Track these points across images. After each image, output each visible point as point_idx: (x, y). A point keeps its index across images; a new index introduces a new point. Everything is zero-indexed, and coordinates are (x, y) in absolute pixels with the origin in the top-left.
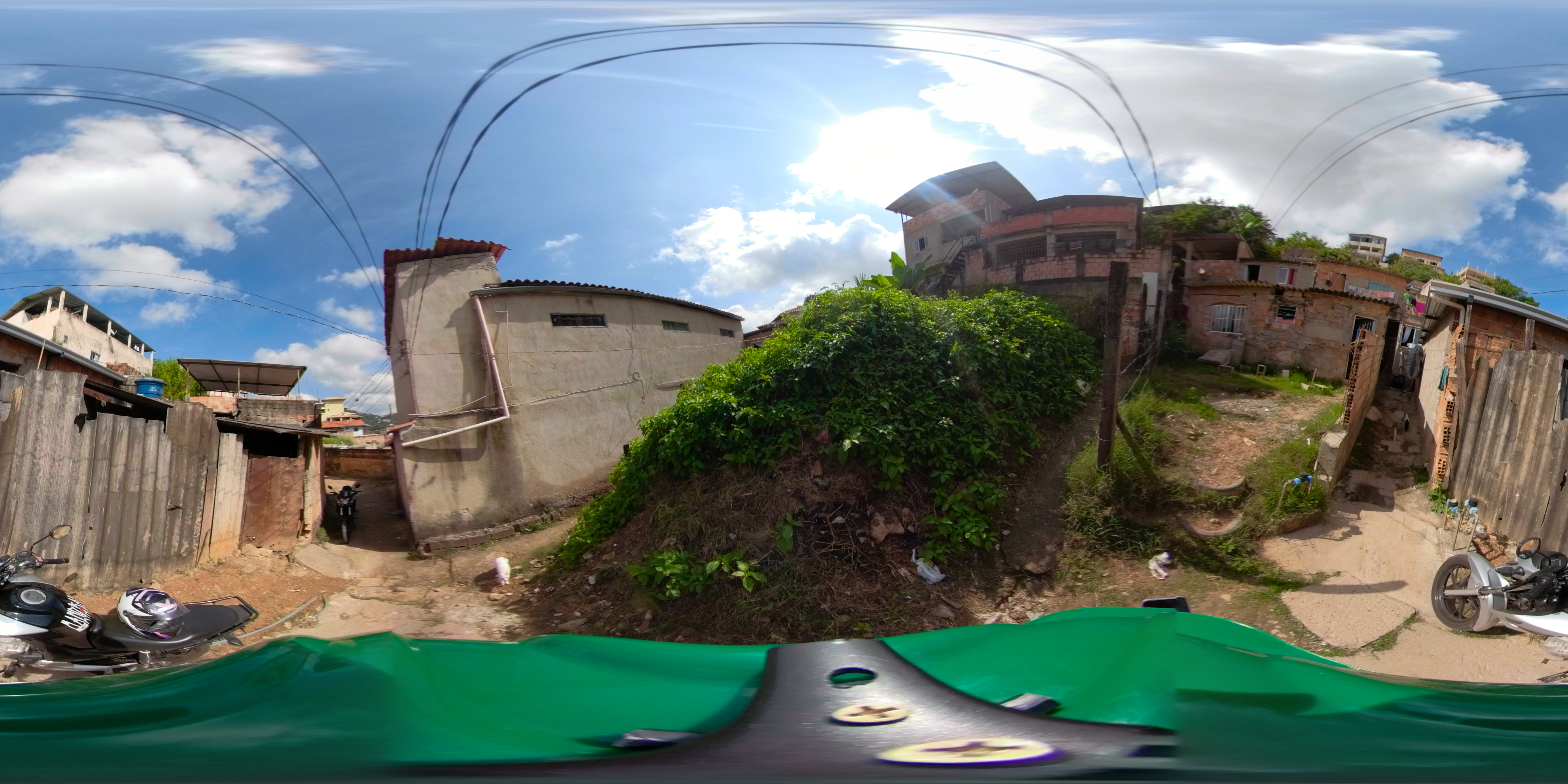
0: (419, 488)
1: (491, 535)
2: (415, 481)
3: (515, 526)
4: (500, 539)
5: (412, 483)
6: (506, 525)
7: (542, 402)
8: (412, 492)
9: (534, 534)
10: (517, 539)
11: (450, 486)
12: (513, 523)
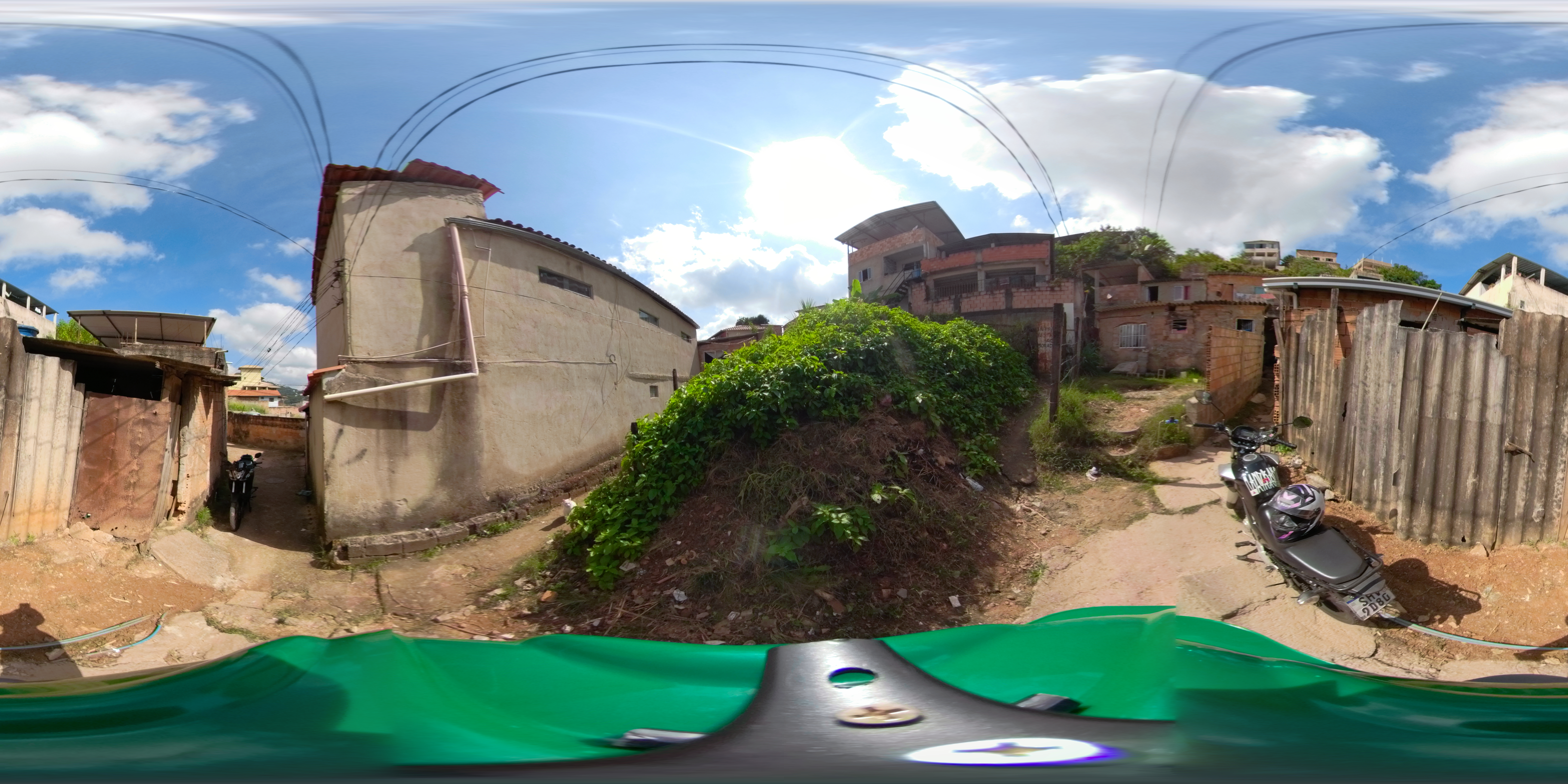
0: (342, 465)
1: (438, 539)
2: (337, 453)
3: (470, 527)
4: (449, 545)
5: (333, 457)
6: (457, 525)
7: (517, 364)
8: (330, 471)
9: (495, 538)
10: (473, 544)
11: (386, 466)
12: (466, 523)
